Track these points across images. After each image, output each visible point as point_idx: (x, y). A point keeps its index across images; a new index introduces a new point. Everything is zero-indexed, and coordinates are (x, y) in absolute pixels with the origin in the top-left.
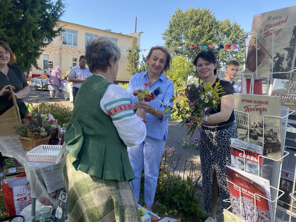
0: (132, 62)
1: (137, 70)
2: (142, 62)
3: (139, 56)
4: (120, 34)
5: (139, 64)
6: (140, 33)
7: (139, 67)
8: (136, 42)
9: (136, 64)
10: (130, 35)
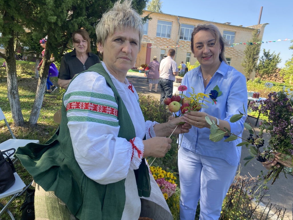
0: (250, 57)
1: (254, 67)
2: (263, 57)
3: (259, 51)
4: (241, 27)
5: (258, 60)
6: (265, 24)
7: (258, 62)
8: (258, 35)
9: (254, 60)
10: (252, 28)
